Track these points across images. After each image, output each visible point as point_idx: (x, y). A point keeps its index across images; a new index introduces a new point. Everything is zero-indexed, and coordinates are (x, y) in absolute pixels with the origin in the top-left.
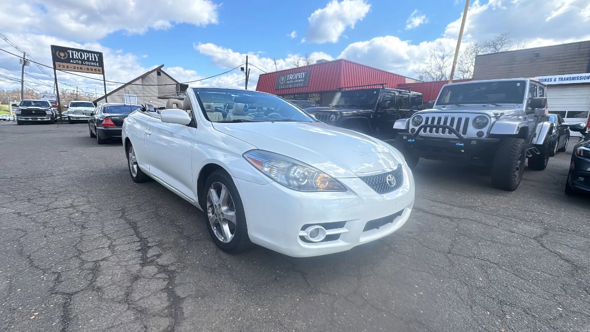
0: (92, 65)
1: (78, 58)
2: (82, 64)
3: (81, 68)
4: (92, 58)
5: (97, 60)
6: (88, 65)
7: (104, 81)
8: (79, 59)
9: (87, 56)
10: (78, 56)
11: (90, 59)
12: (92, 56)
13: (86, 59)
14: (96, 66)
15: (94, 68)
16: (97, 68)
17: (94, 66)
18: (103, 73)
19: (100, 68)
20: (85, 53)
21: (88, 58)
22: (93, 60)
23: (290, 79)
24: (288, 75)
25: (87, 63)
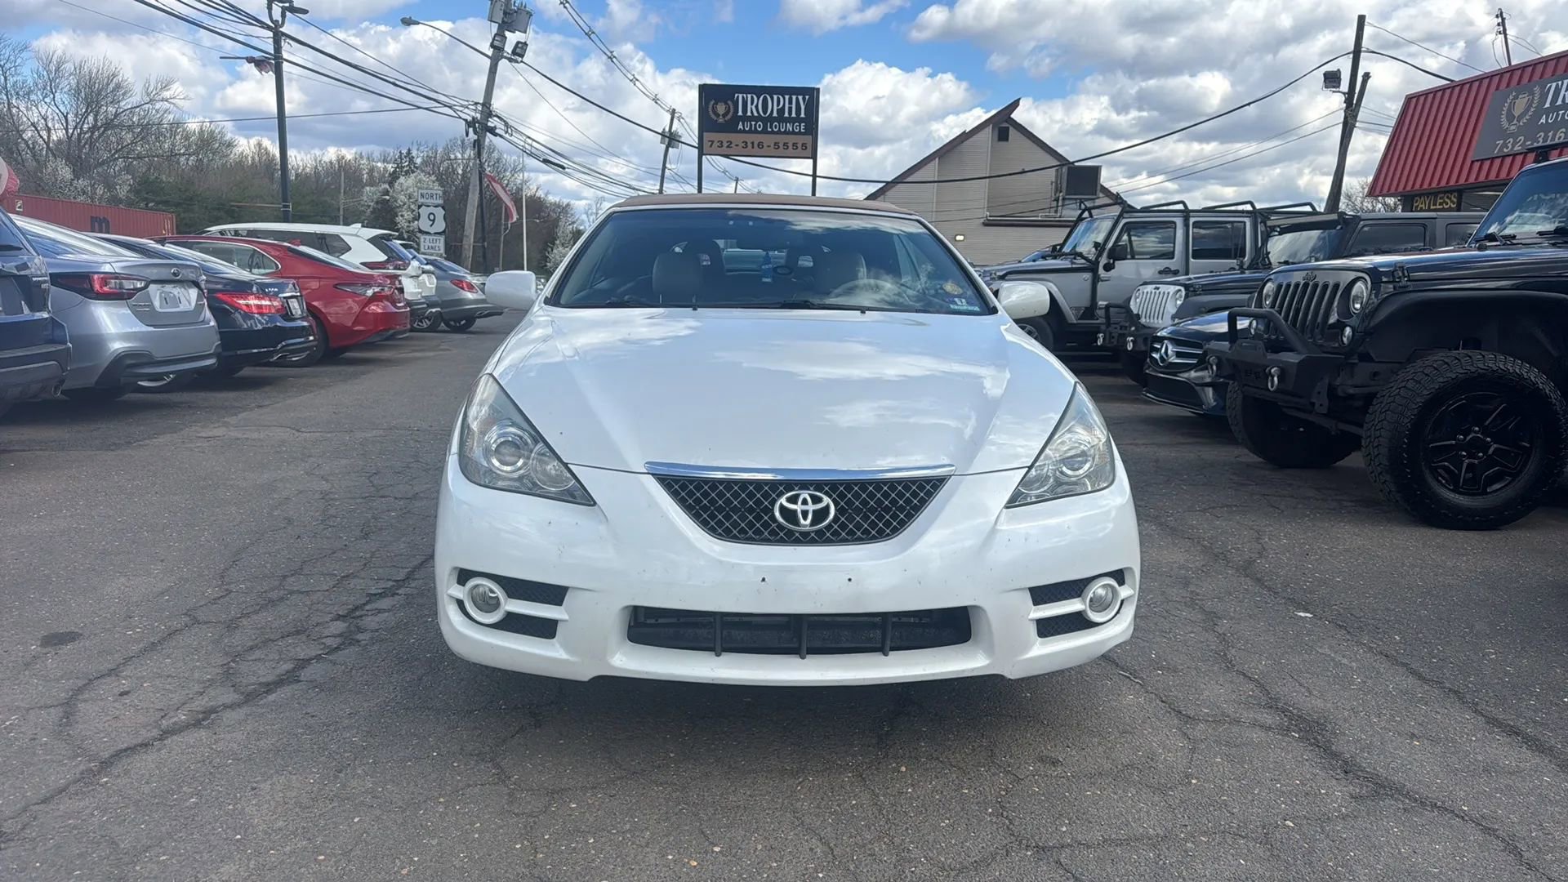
0: (789, 133)
1: (756, 114)
2: (764, 131)
3: (760, 145)
4: (790, 109)
5: (803, 115)
6: (779, 132)
7: (814, 176)
8: (759, 118)
9: (778, 104)
10: (757, 107)
11: (786, 115)
12: (790, 102)
13: (775, 114)
14: (800, 133)
15: (791, 139)
16: (800, 140)
17: (793, 133)
18: (814, 157)
19: (808, 139)
20: (775, 97)
21: (781, 111)
22: (794, 115)
23: (1559, 102)
24: (1554, 85)
25: (776, 126)
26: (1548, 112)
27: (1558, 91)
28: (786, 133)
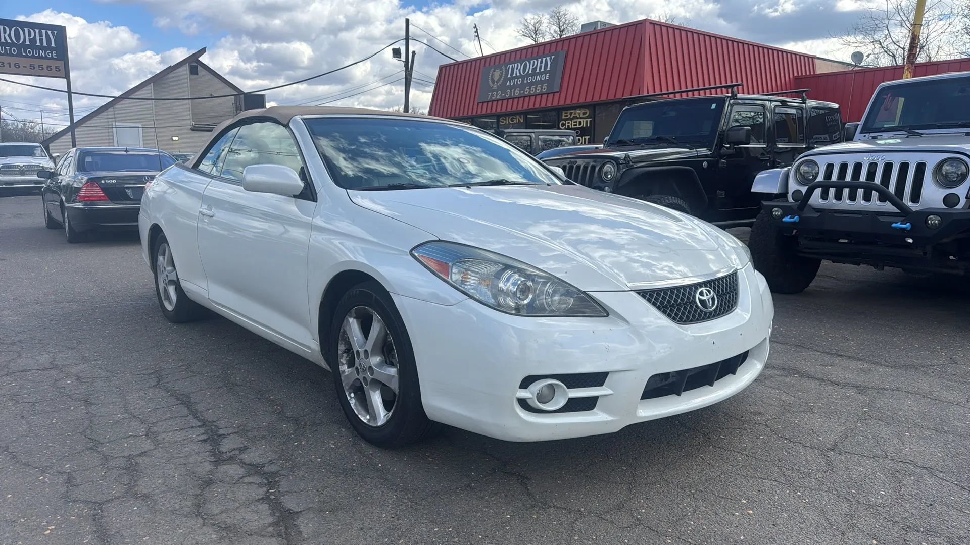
0: (42, 58)
1: (9, 41)
2: (19, 55)
3: (17, 66)
4: (41, 40)
5: (53, 45)
6: (33, 57)
7: (69, 92)
8: (12, 45)
9: (30, 35)
11: (38, 44)
12: (41, 34)
13: (28, 43)
14: (52, 58)
15: (45, 63)
16: (54, 64)
17: (46, 58)
18: (67, 76)
19: (61, 64)
20: (26, 30)
21: (33, 41)
22: (45, 44)
23: (514, 75)
24: (511, 66)
25: (30, 53)
26: (510, 79)
27: (513, 69)
28: (40, 57)
